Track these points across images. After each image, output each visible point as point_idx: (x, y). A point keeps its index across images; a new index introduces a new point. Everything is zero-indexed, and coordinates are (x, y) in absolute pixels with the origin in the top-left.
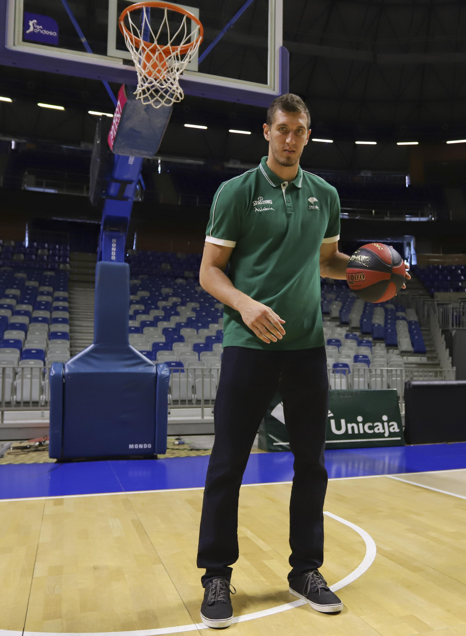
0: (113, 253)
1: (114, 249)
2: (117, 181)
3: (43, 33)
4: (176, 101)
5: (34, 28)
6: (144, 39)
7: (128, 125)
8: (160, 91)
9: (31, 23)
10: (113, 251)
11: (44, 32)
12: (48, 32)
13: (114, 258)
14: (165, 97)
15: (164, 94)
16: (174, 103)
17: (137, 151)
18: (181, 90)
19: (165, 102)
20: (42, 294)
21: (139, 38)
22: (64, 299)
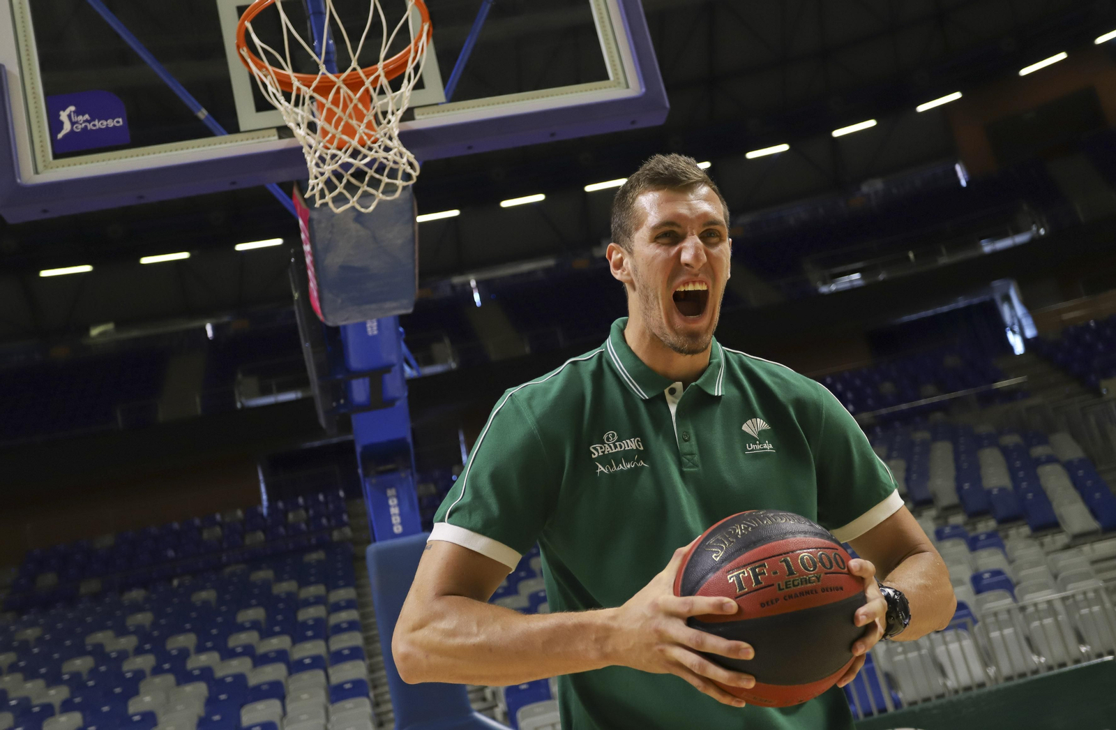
0: (396, 520)
1: (394, 510)
2: (360, 374)
3: (94, 128)
4: (405, 184)
5: (73, 123)
6: (295, 70)
7: (334, 261)
8: (366, 173)
9: (64, 116)
10: (395, 514)
11: (94, 125)
12: (105, 123)
13: (398, 529)
14: (379, 181)
15: (377, 176)
16: (404, 188)
17: (373, 306)
18: (408, 156)
19: (383, 193)
20: (307, 603)
21: (283, 69)
22: (350, 605)
